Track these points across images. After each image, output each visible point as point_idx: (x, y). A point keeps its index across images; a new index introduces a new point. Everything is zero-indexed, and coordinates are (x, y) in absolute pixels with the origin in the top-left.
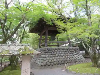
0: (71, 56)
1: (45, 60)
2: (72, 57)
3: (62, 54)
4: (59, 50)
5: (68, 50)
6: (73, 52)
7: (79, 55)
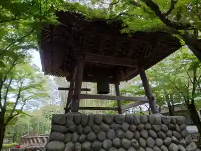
0: (159, 147)
3: (125, 140)
4: (114, 125)
7: (188, 144)
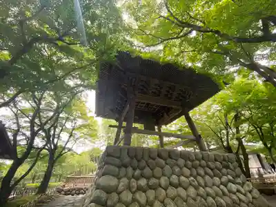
0: (218, 187)
2: (224, 194)
3: (183, 178)
4: (169, 161)
5: (203, 162)
6: (220, 170)
7: (244, 183)
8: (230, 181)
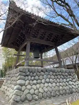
0: (65, 83)
1: (23, 89)
2: (67, 85)
3: (51, 80)
4: (46, 73)
5: (60, 73)
6: (67, 76)
7: (76, 81)
8: (70, 80)
